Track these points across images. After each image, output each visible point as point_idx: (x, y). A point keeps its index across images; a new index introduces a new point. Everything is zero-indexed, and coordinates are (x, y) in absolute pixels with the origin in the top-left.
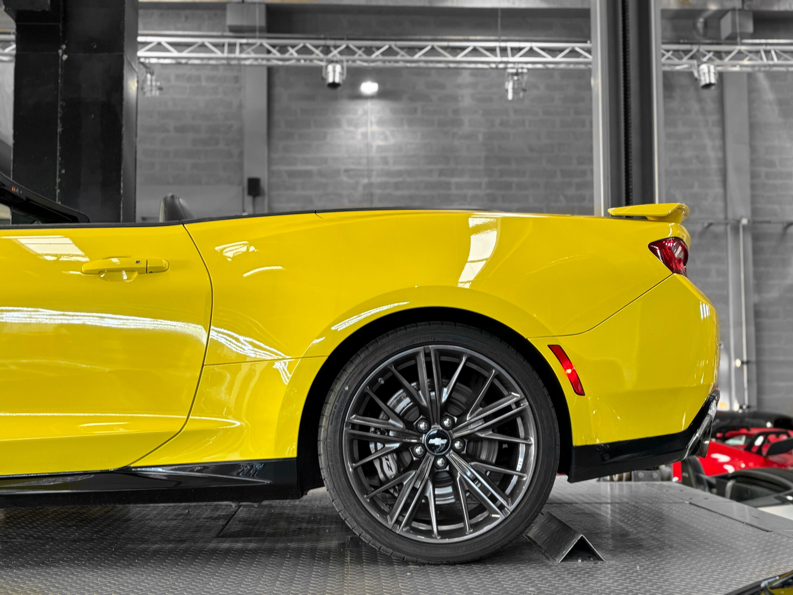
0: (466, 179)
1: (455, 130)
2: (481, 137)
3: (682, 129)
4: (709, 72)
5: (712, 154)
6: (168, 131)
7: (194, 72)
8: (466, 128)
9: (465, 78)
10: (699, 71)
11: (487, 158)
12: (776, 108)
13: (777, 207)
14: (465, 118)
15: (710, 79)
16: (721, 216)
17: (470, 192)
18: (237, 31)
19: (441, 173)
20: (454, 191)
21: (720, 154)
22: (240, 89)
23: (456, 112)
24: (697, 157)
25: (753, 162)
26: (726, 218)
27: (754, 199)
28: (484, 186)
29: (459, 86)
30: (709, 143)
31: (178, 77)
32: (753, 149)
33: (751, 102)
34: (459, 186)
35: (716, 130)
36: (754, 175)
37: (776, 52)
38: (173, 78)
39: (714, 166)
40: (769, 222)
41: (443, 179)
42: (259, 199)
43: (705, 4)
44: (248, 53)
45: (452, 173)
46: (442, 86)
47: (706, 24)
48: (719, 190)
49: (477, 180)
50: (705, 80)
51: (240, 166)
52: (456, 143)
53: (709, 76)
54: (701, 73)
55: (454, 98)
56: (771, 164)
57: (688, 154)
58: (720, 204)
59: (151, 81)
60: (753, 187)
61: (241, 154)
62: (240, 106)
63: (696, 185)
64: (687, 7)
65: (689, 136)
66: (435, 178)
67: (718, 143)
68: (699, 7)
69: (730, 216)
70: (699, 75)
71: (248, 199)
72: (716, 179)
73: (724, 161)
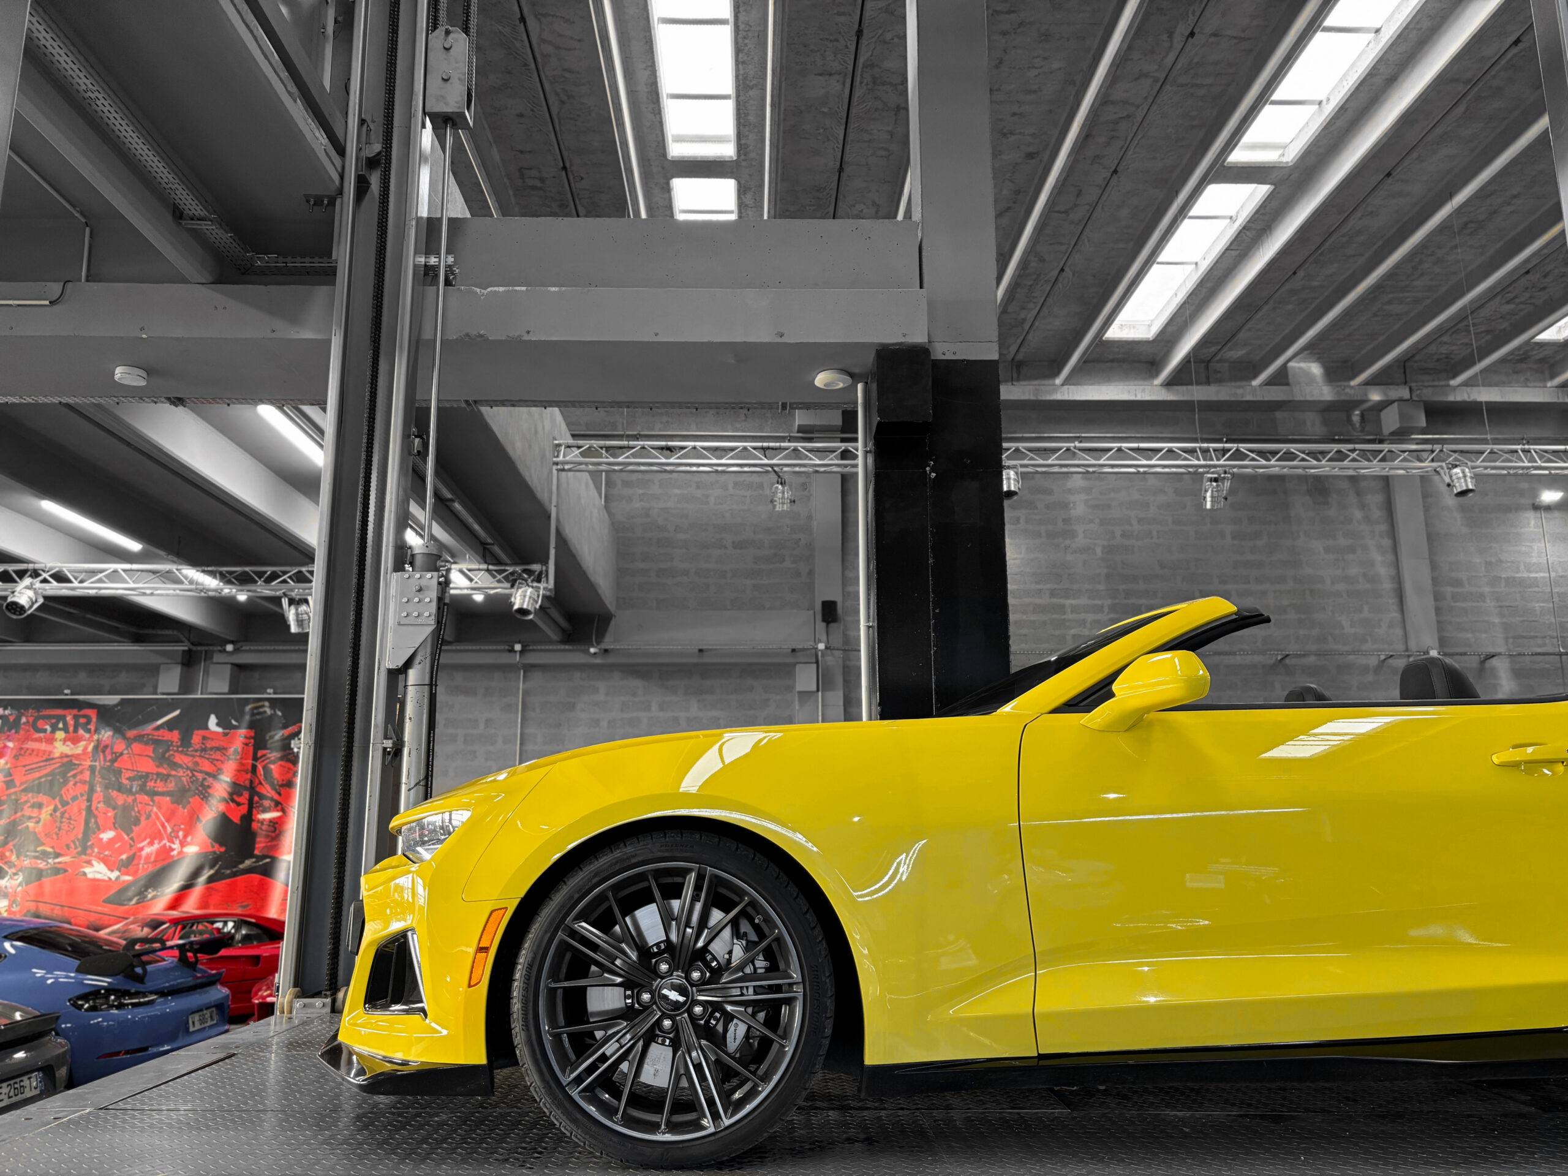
0: (1083, 601)
1: (1067, 542)
2: (1099, 551)
3: (1342, 542)
4: (1465, 476)
5: (1384, 571)
6: (726, 548)
7: (756, 479)
8: (1081, 541)
9: (1077, 482)
10: (1451, 477)
11: (1108, 576)
12: (1458, 516)
13: (1470, 635)
14: (1080, 529)
15: (1467, 486)
16: (1401, 647)
17: (1090, 617)
18: (807, 433)
19: (1053, 594)
20: (1071, 616)
21: (1393, 572)
22: (809, 498)
23: (1067, 521)
24: (1364, 575)
25: (1435, 581)
26: (1407, 650)
27: (1440, 626)
28: (1106, 610)
29: (1070, 491)
30: (1378, 558)
31: (736, 484)
32: (1434, 566)
33: (1427, 509)
34: (1075, 609)
35: (1387, 542)
36: (1438, 597)
37: (1536, 452)
38: (731, 486)
39: (1387, 586)
40: (1465, 654)
41: (1055, 600)
42: (832, 625)
43: (1366, 395)
44: (831, 459)
45: (1066, 593)
46: (1050, 492)
47: (1362, 416)
48: (1396, 615)
49: (1098, 602)
50: (1460, 486)
51: (810, 587)
52: (1069, 557)
53: (1466, 481)
54: (1454, 477)
55: (1065, 506)
56: (1458, 583)
57: (1353, 571)
58: (1399, 632)
59: (783, 492)
60: (1438, 611)
61: (811, 573)
62: (810, 517)
63: (1366, 608)
64: (1343, 398)
65: (1352, 549)
66: (1045, 600)
67: (1390, 557)
68: (1359, 398)
69: (1413, 646)
70: (1453, 481)
71: (821, 626)
72: (1391, 601)
73: (1398, 579)
